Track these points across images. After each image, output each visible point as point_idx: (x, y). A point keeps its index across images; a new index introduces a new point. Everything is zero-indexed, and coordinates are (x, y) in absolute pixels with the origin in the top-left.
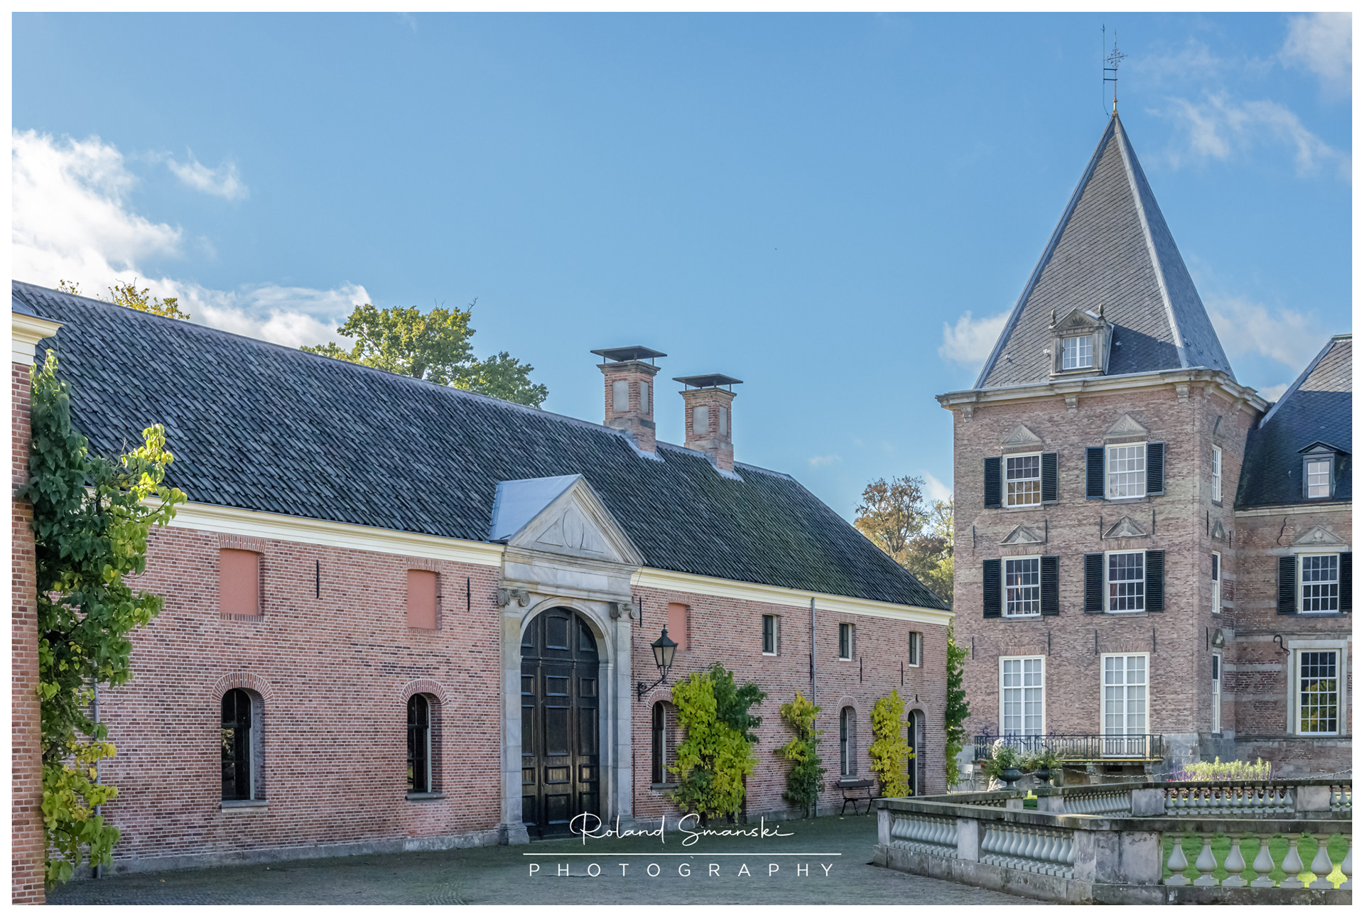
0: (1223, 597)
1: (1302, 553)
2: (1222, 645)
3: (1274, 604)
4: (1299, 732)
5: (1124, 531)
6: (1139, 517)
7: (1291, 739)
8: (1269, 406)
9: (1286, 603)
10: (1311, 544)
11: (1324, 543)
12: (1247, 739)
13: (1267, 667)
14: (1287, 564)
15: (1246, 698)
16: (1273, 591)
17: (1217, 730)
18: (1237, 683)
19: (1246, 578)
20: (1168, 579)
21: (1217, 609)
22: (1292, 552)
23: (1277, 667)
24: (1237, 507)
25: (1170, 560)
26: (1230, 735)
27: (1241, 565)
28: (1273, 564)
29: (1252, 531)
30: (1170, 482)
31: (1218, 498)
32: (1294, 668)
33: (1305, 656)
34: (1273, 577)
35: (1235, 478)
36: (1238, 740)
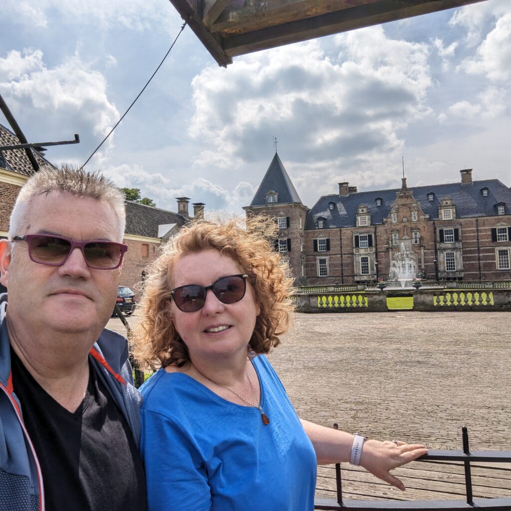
0: (303, 248)
1: (318, 239)
2: (303, 258)
3: (313, 250)
4: (320, 276)
5: (282, 235)
6: (285, 232)
7: (318, 277)
8: (310, 210)
9: (316, 249)
10: (320, 237)
11: (322, 237)
12: (309, 277)
13: (312, 262)
14: (315, 241)
15: (309, 269)
16: (313, 247)
17: (303, 276)
18: (306, 266)
19: (307, 244)
20: (292, 245)
21: (302, 251)
22: (316, 239)
23: (314, 262)
24: (305, 230)
25: (292, 241)
26: (305, 277)
27: (306, 242)
28: (313, 241)
29: (308, 234)
30: (291, 225)
31: (301, 228)
32: (318, 262)
33: (320, 260)
34: (313, 244)
35: (304, 224)
36: (307, 278)
